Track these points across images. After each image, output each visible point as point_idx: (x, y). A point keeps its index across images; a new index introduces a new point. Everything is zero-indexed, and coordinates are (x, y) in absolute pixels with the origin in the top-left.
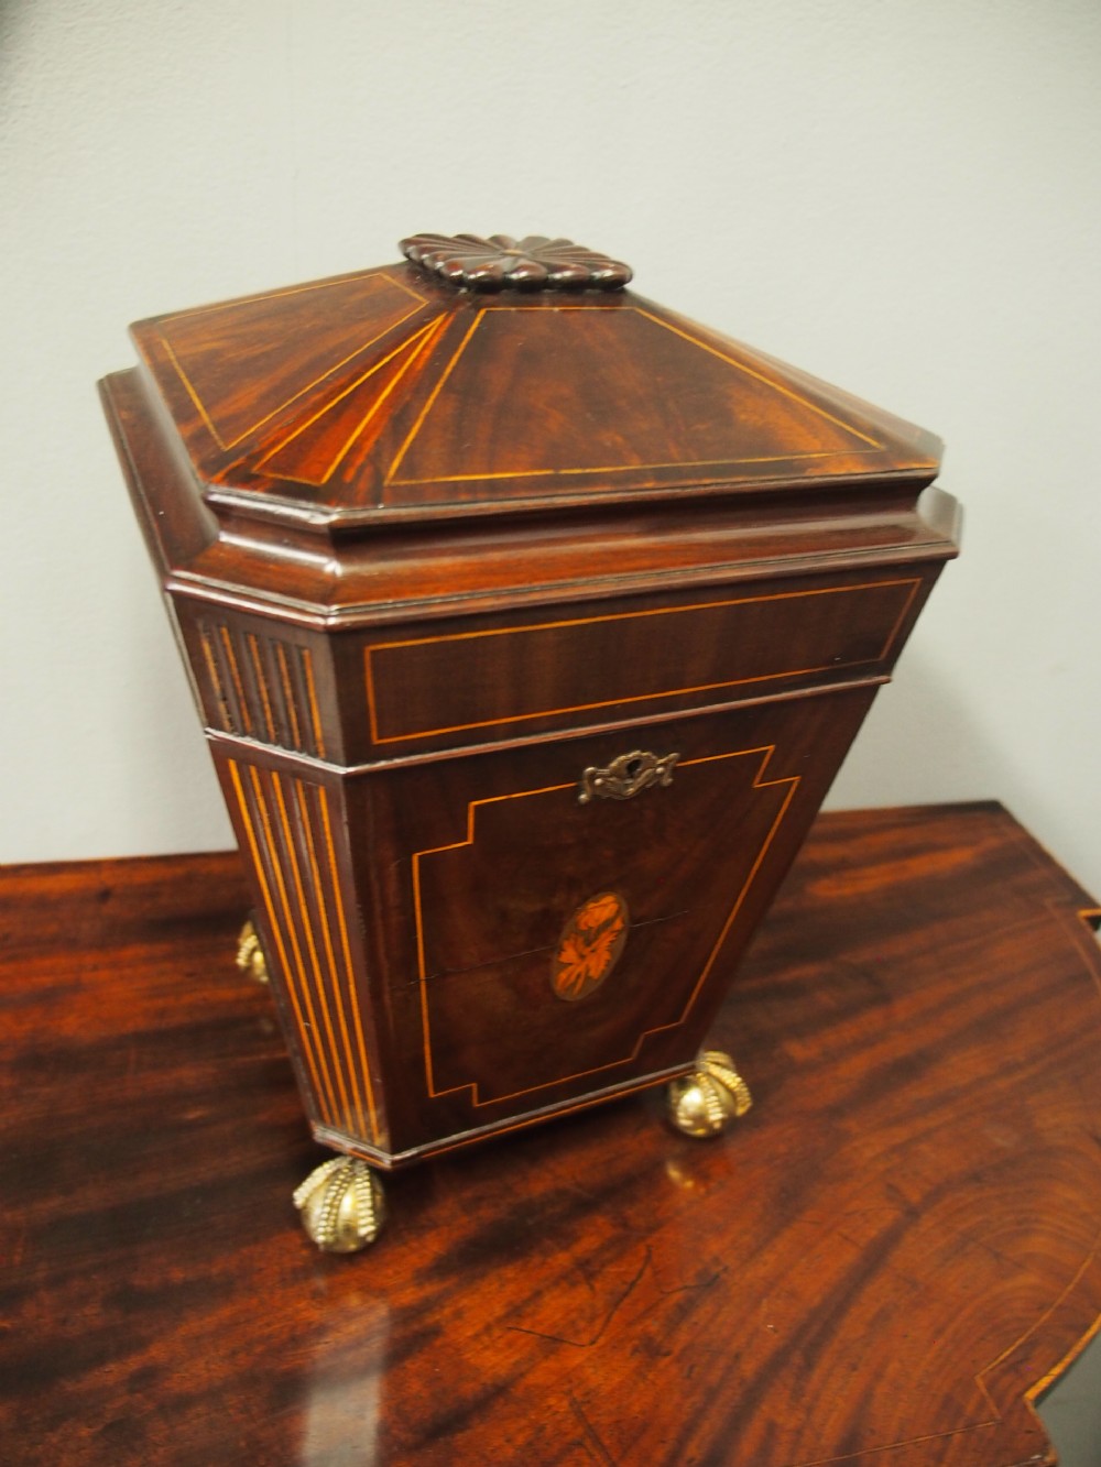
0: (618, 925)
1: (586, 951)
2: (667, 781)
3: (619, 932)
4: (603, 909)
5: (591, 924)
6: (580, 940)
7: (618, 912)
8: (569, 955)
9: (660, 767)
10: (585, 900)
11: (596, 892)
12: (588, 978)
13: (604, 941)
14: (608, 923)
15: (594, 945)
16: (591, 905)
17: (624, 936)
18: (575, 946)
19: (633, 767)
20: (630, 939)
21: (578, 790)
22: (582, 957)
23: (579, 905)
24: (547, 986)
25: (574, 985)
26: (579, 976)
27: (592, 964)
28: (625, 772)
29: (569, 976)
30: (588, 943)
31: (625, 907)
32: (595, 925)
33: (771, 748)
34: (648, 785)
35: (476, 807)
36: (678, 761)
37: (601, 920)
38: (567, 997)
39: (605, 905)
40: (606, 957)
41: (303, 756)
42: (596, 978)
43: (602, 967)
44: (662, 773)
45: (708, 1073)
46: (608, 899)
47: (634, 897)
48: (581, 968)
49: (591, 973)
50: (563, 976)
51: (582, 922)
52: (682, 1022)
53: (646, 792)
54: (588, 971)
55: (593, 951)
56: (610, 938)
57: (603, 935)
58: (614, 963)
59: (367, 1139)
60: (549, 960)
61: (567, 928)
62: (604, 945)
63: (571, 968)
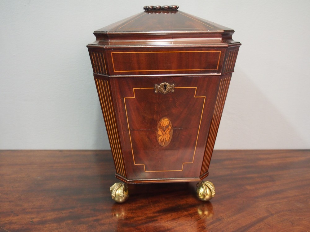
0: (170, 127)
2: (173, 91)
3: (171, 129)
4: (165, 122)
6: (162, 129)
8: (160, 133)
10: (161, 118)
11: (163, 117)
12: (166, 141)
14: (167, 127)
15: (165, 131)
16: (163, 120)
17: (172, 131)
18: (161, 131)
19: (165, 87)
20: (174, 132)
21: (154, 90)
22: (163, 134)
23: (160, 119)
24: (157, 140)
25: (163, 141)
26: (163, 139)
27: (166, 137)
28: (163, 87)
31: (170, 123)
32: (165, 126)
33: (196, 87)
34: (169, 91)
35: (135, 89)
36: (175, 87)
37: (166, 125)
38: (162, 145)
39: (166, 121)
40: (169, 136)
41: (105, 75)
42: (168, 141)
43: (168, 138)
44: (172, 89)
45: (205, 184)
46: (166, 119)
47: (172, 121)
48: (163, 137)
49: (166, 139)
50: (160, 138)
51: (162, 124)
52: (193, 163)
53: (170, 93)
54: (165, 139)
55: (166, 133)
56: (169, 131)
57: (167, 129)
58: (171, 138)
59: (124, 176)
60: (156, 133)
61: (158, 125)
62: (168, 132)
63: (161, 137)
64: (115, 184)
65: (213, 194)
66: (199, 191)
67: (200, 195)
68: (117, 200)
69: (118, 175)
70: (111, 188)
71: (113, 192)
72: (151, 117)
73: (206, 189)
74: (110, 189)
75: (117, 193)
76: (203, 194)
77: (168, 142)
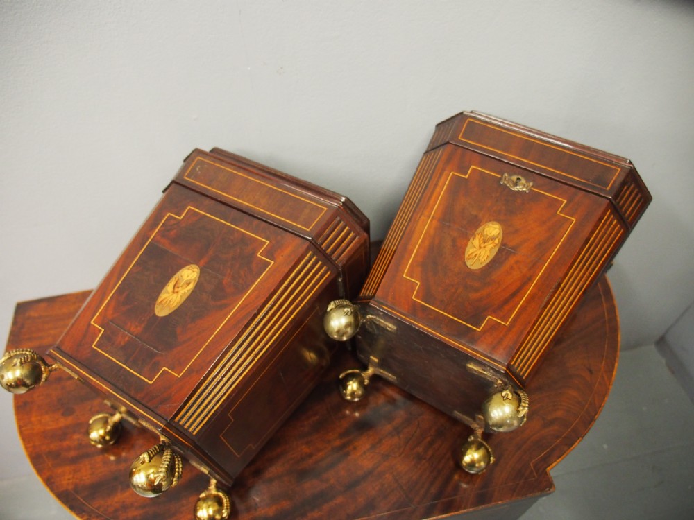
0: (497, 241)
1: (483, 245)
3: (497, 245)
4: (493, 229)
5: (488, 234)
6: (482, 238)
7: (499, 235)
8: (476, 242)
10: (490, 220)
11: (494, 220)
12: (478, 259)
13: (490, 245)
14: (493, 238)
15: (486, 244)
16: (491, 225)
17: (497, 249)
18: (479, 240)
19: (517, 182)
20: (500, 251)
21: (500, 180)
22: (480, 247)
23: (487, 221)
24: (463, 252)
25: (473, 258)
26: (476, 255)
27: (482, 253)
28: (515, 182)
29: (474, 252)
31: (501, 234)
32: (489, 235)
33: (565, 201)
36: (532, 187)
37: (492, 235)
38: (468, 264)
39: (495, 228)
40: (488, 254)
42: (481, 262)
43: (485, 258)
46: (497, 226)
47: (506, 234)
48: (478, 252)
49: (481, 258)
50: (471, 251)
51: (486, 229)
53: (520, 193)
54: (480, 256)
55: (485, 247)
56: (492, 245)
57: (491, 242)
58: (490, 259)
60: (469, 239)
61: (480, 229)
62: (490, 247)
63: (475, 250)
72: (474, 213)
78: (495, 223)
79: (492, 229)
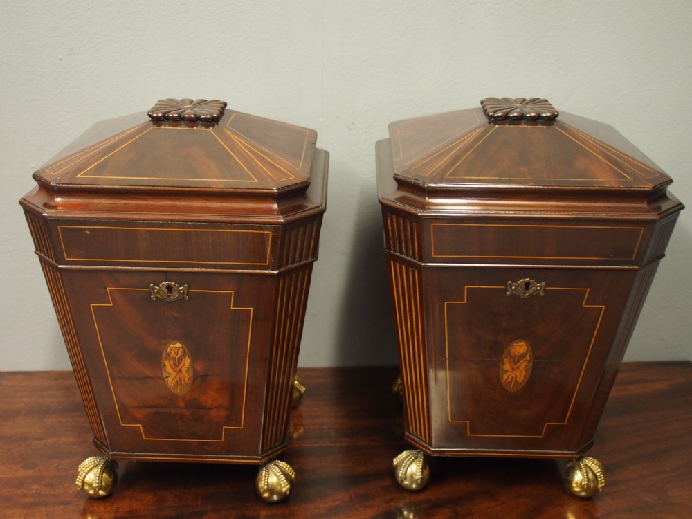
0: (528, 358)
1: (515, 367)
2: (542, 294)
3: (529, 361)
4: (520, 348)
5: (516, 354)
6: (512, 360)
7: (527, 351)
8: (507, 366)
9: (538, 287)
10: (512, 340)
11: (517, 338)
12: (516, 381)
13: (523, 364)
14: (523, 356)
15: (518, 364)
16: (515, 344)
17: (531, 364)
18: (509, 363)
19: (527, 285)
20: (535, 366)
21: (506, 290)
22: (513, 369)
23: (510, 342)
24: (499, 380)
25: (511, 382)
26: (512, 378)
27: (518, 374)
28: (524, 286)
29: (509, 377)
30: (516, 364)
31: (530, 349)
32: (518, 355)
33: (588, 289)
34: (535, 294)
35: (468, 288)
36: (546, 286)
37: (521, 353)
38: (508, 389)
39: (521, 346)
40: (524, 372)
41: (412, 259)
42: (520, 382)
43: (522, 377)
44: (540, 290)
45: (586, 465)
46: (523, 343)
47: (534, 346)
48: (513, 375)
49: (518, 379)
50: (505, 376)
51: (512, 351)
52: (565, 423)
53: (534, 297)
54: (516, 378)
55: (518, 368)
56: (525, 363)
57: (522, 361)
58: (528, 377)
59: (424, 439)
60: (499, 367)
61: (505, 353)
62: (523, 366)
63: (509, 373)
64: (405, 454)
65: (600, 486)
66: (573, 476)
67: (574, 485)
68: (407, 485)
69: (411, 436)
70: (395, 460)
71: (402, 469)
72: (493, 339)
73: (587, 473)
74: (393, 462)
75: (409, 471)
76: (581, 483)
77: (521, 384)
78: (519, 340)
79: (518, 348)
